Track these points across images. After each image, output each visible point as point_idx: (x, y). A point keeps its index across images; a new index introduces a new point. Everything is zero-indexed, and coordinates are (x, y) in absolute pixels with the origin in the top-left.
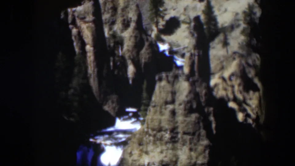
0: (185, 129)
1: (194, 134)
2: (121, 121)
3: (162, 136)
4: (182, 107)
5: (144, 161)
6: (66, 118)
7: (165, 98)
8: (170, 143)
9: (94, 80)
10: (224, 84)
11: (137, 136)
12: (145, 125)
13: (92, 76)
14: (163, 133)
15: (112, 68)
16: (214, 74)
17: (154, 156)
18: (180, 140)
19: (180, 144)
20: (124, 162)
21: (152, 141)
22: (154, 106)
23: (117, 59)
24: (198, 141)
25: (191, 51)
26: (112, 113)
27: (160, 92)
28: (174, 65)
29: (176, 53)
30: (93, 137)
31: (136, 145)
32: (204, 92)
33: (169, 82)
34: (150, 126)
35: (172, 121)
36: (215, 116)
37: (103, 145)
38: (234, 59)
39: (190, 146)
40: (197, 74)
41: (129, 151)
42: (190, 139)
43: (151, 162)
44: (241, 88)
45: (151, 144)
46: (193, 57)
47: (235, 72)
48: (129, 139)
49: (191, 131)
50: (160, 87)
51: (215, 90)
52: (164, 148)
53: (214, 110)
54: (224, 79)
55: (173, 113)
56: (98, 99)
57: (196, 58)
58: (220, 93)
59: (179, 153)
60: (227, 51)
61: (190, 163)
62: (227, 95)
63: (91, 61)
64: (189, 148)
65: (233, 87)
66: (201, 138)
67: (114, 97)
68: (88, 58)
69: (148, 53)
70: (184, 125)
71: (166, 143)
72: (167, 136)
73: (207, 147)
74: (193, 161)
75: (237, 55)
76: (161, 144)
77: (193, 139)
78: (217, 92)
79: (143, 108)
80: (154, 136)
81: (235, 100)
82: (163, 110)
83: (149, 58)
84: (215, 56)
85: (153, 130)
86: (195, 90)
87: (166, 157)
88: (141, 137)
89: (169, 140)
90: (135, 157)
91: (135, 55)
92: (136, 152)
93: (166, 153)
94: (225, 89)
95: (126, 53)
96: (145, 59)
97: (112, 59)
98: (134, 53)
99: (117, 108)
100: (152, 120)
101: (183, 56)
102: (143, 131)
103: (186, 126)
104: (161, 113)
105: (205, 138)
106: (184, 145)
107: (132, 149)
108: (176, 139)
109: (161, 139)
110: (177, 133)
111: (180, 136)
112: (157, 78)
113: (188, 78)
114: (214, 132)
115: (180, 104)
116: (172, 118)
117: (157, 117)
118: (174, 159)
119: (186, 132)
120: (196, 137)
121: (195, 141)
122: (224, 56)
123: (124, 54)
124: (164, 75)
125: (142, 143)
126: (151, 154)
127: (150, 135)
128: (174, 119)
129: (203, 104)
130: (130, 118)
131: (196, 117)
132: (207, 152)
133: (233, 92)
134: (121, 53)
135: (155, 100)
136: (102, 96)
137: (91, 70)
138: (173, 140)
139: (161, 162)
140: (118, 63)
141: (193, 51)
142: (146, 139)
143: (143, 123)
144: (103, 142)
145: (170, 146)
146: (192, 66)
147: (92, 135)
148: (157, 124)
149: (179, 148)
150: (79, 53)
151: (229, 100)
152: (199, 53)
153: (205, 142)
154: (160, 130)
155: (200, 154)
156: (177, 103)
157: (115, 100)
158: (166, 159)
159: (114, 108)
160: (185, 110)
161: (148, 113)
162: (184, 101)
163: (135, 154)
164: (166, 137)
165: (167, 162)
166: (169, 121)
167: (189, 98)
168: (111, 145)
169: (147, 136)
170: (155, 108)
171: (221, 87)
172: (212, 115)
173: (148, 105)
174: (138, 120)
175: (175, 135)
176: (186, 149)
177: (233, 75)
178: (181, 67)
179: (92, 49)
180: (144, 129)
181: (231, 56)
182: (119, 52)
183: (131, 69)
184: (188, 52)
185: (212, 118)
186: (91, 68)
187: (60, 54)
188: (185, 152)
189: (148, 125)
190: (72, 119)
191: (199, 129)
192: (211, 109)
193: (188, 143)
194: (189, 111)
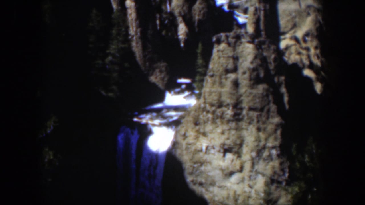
0: (251, 104)
1: (262, 110)
2: (172, 95)
3: (223, 113)
4: (247, 76)
5: (201, 145)
6: (103, 93)
7: (225, 65)
8: (233, 121)
9: (137, 43)
10: (298, 46)
11: (193, 113)
12: (202, 100)
13: (135, 38)
14: (224, 109)
15: (158, 28)
16: (284, 33)
17: (213, 138)
18: (246, 118)
19: (246, 122)
20: (177, 146)
21: (210, 119)
22: (212, 76)
23: (164, 16)
24: (268, 118)
25: (255, 4)
26: (161, 85)
27: (219, 58)
28: (235, 23)
29: (237, 7)
30: (137, 116)
31: (191, 125)
32: (273, 56)
33: (229, 44)
34: (208, 101)
35: (234, 94)
36: (287, 87)
37: (150, 126)
38: (308, 14)
39: (258, 125)
40: (263, 33)
41: (183, 132)
42: (257, 117)
43: (211, 145)
44: (318, 51)
45: (210, 122)
46: (258, 12)
47: (311, 30)
48: (182, 117)
49: (258, 106)
50: (218, 51)
51: (287, 55)
52: (225, 127)
53: (285, 80)
54: (296, 40)
55: (236, 84)
56: (143, 68)
57: (262, 13)
58: (292, 58)
59: (245, 133)
60: (300, 5)
61: (257, 146)
62: (301, 60)
63: (132, 20)
64: (256, 126)
65: (308, 49)
66: (271, 114)
67: (162, 65)
68: (128, 15)
69: (203, 8)
70: (250, 98)
71: (228, 121)
72: (229, 112)
73: (278, 126)
74: (262, 144)
75: (312, 9)
76: (222, 123)
77: (261, 115)
78: (289, 58)
79: (198, 78)
80: (214, 113)
81: (311, 66)
82: (224, 81)
83: (204, 14)
84: (284, 11)
85: (212, 105)
86: (262, 54)
87: (228, 139)
88: (197, 114)
89: (232, 118)
90: (190, 140)
91: (187, 11)
92: (191, 134)
93: (229, 134)
94: (299, 53)
95: (175, 8)
96: (199, 15)
97: (158, 16)
98: (185, 8)
99: (166, 79)
100: (210, 93)
101: (245, 11)
102: (200, 108)
103: (252, 100)
104: (221, 85)
105: (275, 113)
106: (250, 123)
107: (187, 130)
108: (241, 117)
109: (222, 117)
110: (242, 109)
111: (244, 112)
112: (214, 39)
113: (253, 39)
114: (287, 107)
115: (244, 73)
116: (234, 89)
117: (216, 88)
118: (238, 142)
119: (252, 107)
120: (264, 114)
121: (264, 119)
122: (295, 11)
123: (173, 9)
124: (223, 35)
125: (198, 123)
126: (211, 136)
127: (208, 112)
128: (237, 92)
129: (273, 73)
130: (182, 91)
131: (264, 89)
132: (279, 132)
133: (309, 57)
134: (169, 9)
135: (213, 68)
136: (147, 64)
137: (133, 31)
138: (237, 117)
139: (222, 146)
140: (166, 22)
141: (257, 5)
142: (204, 116)
143: (198, 97)
144: (150, 122)
145: (233, 125)
146: (257, 23)
147: (136, 113)
148: (216, 98)
149: (244, 127)
150: (117, 10)
151: (304, 67)
152: (265, 7)
153: (276, 120)
154: (220, 105)
155: (270, 135)
156: (240, 71)
157: (164, 69)
158: (228, 142)
159: (163, 79)
160: (250, 79)
161: (205, 84)
162: (249, 69)
163: (190, 136)
164: (227, 114)
165: (230, 145)
166: (231, 93)
167: (254, 65)
168: (161, 125)
169: (205, 113)
170: (213, 78)
171: (293, 49)
172: (283, 86)
173: (205, 74)
174: (192, 93)
175: (239, 112)
176: (252, 129)
177: (307, 34)
178: (244, 25)
179: (133, 4)
180: (200, 105)
181: (305, 11)
182: (166, 8)
183: (182, 29)
184: (252, 6)
185: (283, 90)
186: (133, 28)
187: (94, 11)
188: (252, 132)
189: (205, 99)
190: (111, 94)
191: (269, 104)
192: (282, 78)
193: (255, 121)
194: (256, 81)
